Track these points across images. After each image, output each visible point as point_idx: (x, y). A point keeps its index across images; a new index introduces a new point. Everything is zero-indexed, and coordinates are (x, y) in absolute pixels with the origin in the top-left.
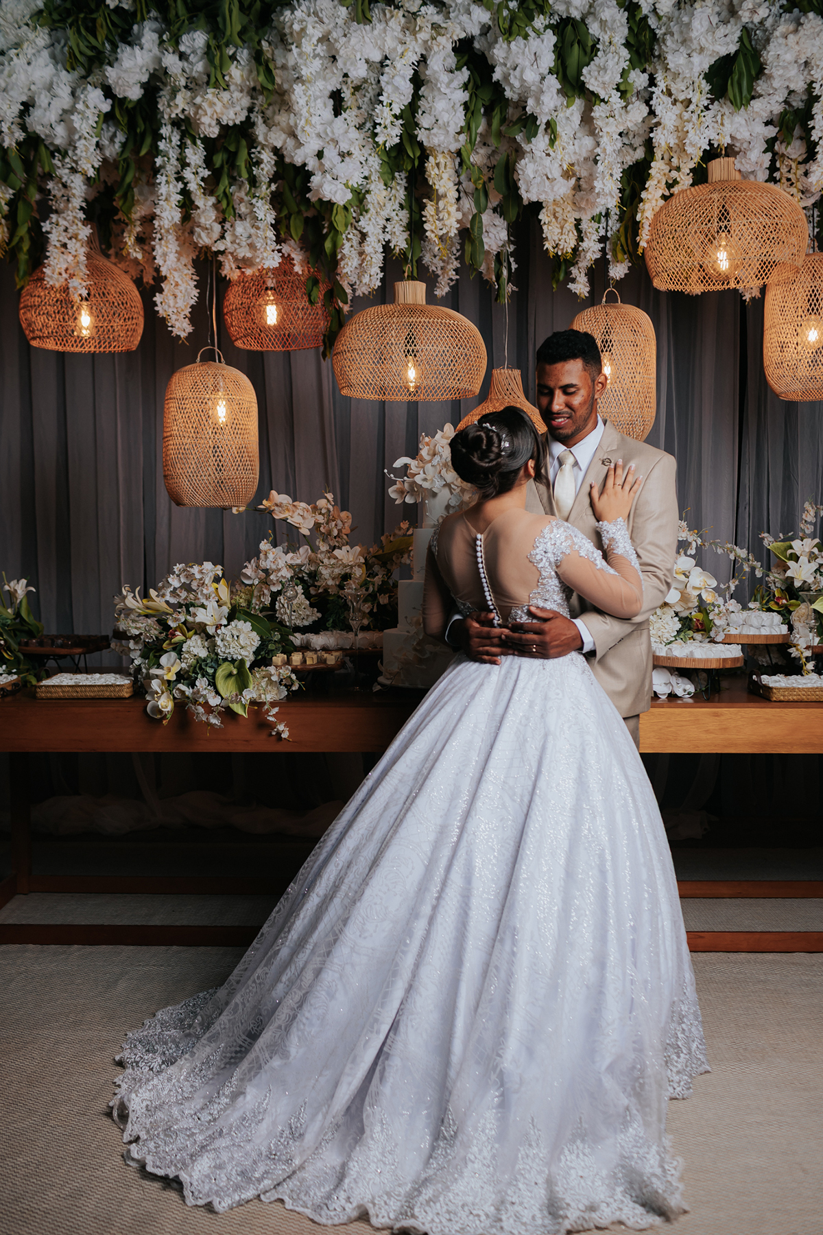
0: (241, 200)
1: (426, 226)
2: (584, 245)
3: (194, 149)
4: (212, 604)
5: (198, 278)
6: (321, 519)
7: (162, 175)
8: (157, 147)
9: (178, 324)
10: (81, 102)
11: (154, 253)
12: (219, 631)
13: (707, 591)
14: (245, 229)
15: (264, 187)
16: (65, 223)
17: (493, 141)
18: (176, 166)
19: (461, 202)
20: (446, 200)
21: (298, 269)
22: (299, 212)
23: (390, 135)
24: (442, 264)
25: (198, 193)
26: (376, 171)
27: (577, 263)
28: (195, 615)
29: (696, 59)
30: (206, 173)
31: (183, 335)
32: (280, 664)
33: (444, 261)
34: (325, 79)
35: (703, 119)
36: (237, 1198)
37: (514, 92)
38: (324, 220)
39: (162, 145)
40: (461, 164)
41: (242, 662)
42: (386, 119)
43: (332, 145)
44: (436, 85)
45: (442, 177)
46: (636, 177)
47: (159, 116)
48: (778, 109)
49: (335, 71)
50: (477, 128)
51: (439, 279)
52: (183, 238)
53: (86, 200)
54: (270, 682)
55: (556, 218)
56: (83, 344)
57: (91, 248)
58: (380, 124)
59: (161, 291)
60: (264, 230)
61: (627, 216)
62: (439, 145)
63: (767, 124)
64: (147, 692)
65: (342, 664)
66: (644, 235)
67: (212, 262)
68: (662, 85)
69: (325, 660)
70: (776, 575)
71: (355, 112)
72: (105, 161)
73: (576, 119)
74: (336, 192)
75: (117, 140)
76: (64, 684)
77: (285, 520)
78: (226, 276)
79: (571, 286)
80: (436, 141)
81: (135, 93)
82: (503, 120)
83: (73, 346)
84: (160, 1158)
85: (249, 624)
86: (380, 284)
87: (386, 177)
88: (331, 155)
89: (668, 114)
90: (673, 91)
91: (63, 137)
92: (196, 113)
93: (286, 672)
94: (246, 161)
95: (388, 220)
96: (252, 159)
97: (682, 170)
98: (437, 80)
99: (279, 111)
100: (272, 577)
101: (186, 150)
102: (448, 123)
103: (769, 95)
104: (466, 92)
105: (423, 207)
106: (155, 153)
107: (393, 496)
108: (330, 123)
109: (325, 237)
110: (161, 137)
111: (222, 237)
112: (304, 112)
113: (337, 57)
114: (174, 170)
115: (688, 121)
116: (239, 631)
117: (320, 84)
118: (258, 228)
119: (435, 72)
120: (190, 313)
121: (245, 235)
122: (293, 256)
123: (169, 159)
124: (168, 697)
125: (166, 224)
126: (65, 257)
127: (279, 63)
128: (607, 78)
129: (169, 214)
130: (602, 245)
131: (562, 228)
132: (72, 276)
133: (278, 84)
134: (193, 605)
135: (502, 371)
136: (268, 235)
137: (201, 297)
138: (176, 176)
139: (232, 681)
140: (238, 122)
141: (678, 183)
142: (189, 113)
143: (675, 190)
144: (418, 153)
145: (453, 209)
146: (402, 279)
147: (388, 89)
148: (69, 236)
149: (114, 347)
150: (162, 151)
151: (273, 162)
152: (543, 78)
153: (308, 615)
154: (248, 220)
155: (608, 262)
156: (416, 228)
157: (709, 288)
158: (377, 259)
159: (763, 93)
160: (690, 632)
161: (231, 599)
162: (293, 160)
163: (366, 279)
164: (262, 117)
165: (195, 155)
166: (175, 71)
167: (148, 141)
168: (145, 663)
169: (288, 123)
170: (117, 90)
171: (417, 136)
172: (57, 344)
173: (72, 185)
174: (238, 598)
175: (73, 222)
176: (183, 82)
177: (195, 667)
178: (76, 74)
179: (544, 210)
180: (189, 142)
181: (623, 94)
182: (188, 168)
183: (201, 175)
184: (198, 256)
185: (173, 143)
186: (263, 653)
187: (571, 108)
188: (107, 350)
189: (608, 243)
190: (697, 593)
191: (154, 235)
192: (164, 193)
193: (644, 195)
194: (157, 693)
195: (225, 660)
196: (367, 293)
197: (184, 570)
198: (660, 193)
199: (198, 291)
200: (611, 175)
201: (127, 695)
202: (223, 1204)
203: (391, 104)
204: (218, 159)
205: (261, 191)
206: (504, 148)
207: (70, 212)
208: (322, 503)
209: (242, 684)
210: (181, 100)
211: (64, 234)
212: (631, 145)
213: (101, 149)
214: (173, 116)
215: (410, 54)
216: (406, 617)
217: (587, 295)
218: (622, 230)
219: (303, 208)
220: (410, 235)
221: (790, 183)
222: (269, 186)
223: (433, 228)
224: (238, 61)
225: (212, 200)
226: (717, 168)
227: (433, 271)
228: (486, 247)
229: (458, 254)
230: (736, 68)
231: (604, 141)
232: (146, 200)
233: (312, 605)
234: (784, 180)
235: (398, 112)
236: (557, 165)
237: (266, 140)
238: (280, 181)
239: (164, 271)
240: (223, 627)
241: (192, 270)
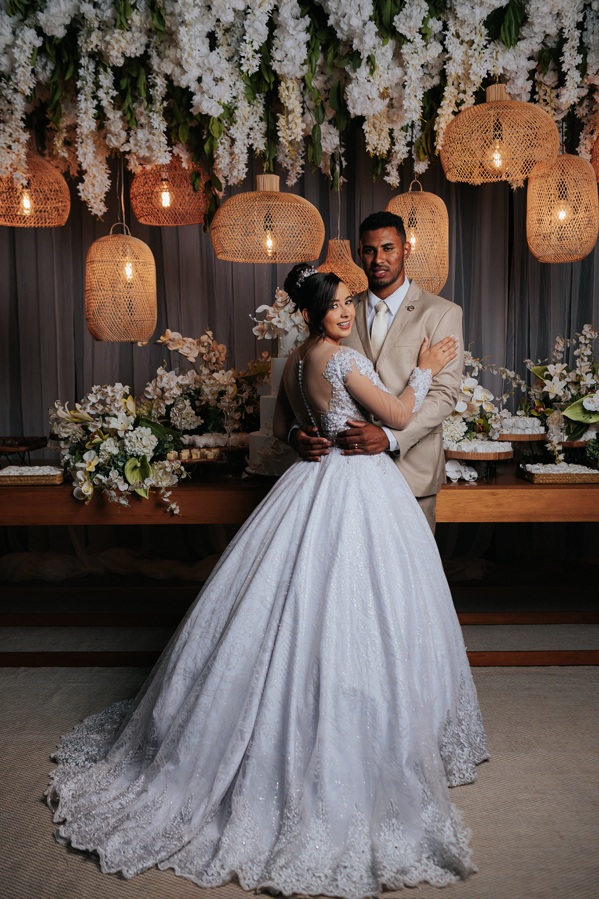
0: (142, 114)
1: (279, 134)
2: (396, 148)
3: (105, 75)
4: (121, 415)
5: (110, 172)
6: (203, 350)
7: (82, 94)
8: (78, 73)
9: (95, 206)
10: (20, 39)
11: (77, 153)
12: (127, 435)
13: (486, 403)
14: (144, 135)
15: (158, 104)
16: (10, 130)
17: (328, 71)
18: (92, 88)
19: (305, 116)
20: (294, 114)
21: (185, 165)
22: (185, 123)
23: (252, 65)
24: (291, 162)
25: (109, 108)
26: (242, 92)
27: (390, 162)
28: (109, 423)
29: (478, 10)
30: (115, 93)
31: (100, 214)
32: (172, 458)
33: (293, 160)
34: (202, 23)
35: (483, 55)
36: (141, 867)
37: (343, 34)
38: (204, 129)
39: (81, 72)
40: (304, 88)
41: (144, 457)
42: (248, 53)
43: (208, 73)
44: (286, 28)
45: (291, 97)
46: (433, 98)
47: (79, 50)
48: (537, 48)
49: (210, 17)
50: (316, 61)
51: (289, 173)
52: (98, 142)
53: (25, 113)
54: (166, 473)
55: (375, 128)
56: (26, 221)
57: (30, 149)
58: (244, 57)
59: (83, 181)
60: (158, 136)
61: (427, 127)
62: (288, 73)
63: (529, 59)
64: (74, 480)
65: (219, 457)
66: (439, 141)
67: (120, 159)
68: (452, 30)
69: (206, 455)
70: (536, 390)
71: (225, 48)
72: (39, 83)
73: (390, 54)
74: (211, 108)
75: (48, 68)
76: (12, 474)
77: (177, 351)
78: (131, 170)
79: (386, 178)
80: (286, 70)
81: (60, 33)
82: (336, 55)
83: (18, 222)
84: (82, 837)
85: (149, 429)
86: (245, 177)
87: (249, 97)
88: (208, 80)
89: (457, 51)
90: (461, 34)
91: (6, 65)
92: (106, 48)
93: (177, 465)
94: (144, 84)
95: (251, 129)
96: (149, 82)
97: (468, 93)
98: (286, 24)
99: (169, 47)
100: (166, 394)
101: (100, 76)
102: (295, 56)
103: (531, 37)
104: (308, 34)
105: (277, 120)
106: (76, 78)
107: (256, 333)
108: (207, 56)
109: (204, 142)
110: (81, 66)
111: (128, 141)
112: (187, 47)
113: (212, 7)
114: (91, 91)
115: (472, 57)
116: (142, 434)
117: (199, 27)
118: (154, 135)
119: (285, 18)
120: (105, 197)
121: (145, 139)
122: (181, 155)
123: (87, 82)
124: (89, 485)
125: (85, 131)
126: (10, 155)
127: (169, 10)
128: (412, 24)
129: (87, 124)
130: (409, 148)
131: (379, 135)
132: (15, 170)
133: (168, 27)
134: (108, 415)
135: (336, 241)
136: (161, 139)
137: (113, 186)
138: (92, 95)
139: (137, 472)
140: (138, 55)
141: (464, 102)
142: (101, 48)
143: (463, 108)
144: (273, 79)
145: (299, 121)
146: (262, 173)
147: (250, 31)
148: (13, 140)
149: (49, 223)
150: (81, 76)
151: (165, 85)
152: (365, 24)
153: (194, 422)
154: (147, 128)
155: (412, 161)
156: (272, 135)
157: (487, 180)
158: (243, 158)
159: (527, 36)
160: (474, 433)
161: (137, 410)
162: (180, 84)
163: (235, 173)
164: (157, 52)
165: (106, 80)
166: (90, 16)
167: (71, 69)
168: (72, 459)
169: (176, 56)
170: (47, 30)
171: (272, 66)
172: (6, 221)
173: (15, 102)
174: (141, 409)
175: (16, 129)
176: (96, 25)
177: (109, 462)
178: (15, 18)
179: (366, 122)
180: (101, 70)
181: (424, 36)
182: (101, 89)
183: (111, 94)
184: (110, 156)
185: (90, 71)
186: (160, 450)
187: (386, 47)
188: (44, 225)
189: (413, 147)
190: (479, 404)
191: (77, 140)
192: (83, 108)
193: (439, 111)
194: (81, 481)
195: (132, 456)
196: (236, 183)
197: (100, 390)
198: (451, 110)
199: (111, 181)
200: (416, 96)
201: (59, 483)
202: (130, 872)
203: (252, 42)
204: (124, 83)
205: (156, 107)
206: (336, 76)
207: (13, 122)
208: (204, 338)
209: (145, 475)
210: (95, 38)
211: (9, 138)
212: (430, 74)
213: (35, 75)
214: (89, 50)
215: (266, 4)
216: (266, 424)
217: (398, 185)
218: (423, 137)
219: (188, 120)
220: (268, 140)
221: (546, 103)
222: (162, 103)
223: (284, 135)
224: (138, 9)
225: (119, 113)
226: (493, 92)
227: (285, 167)
228: (324, 150)
229: (303, 155)
230: (506, 17)
231: (410, 71)
232: (70, 113)
233: (197, 414)
234: (541, 101)
235: (257, 48)
236: (375, 89)
237: (160, 69)
238: (171, 100)
239: (84, 167)
240: (130, 432)
241: (106, 166)
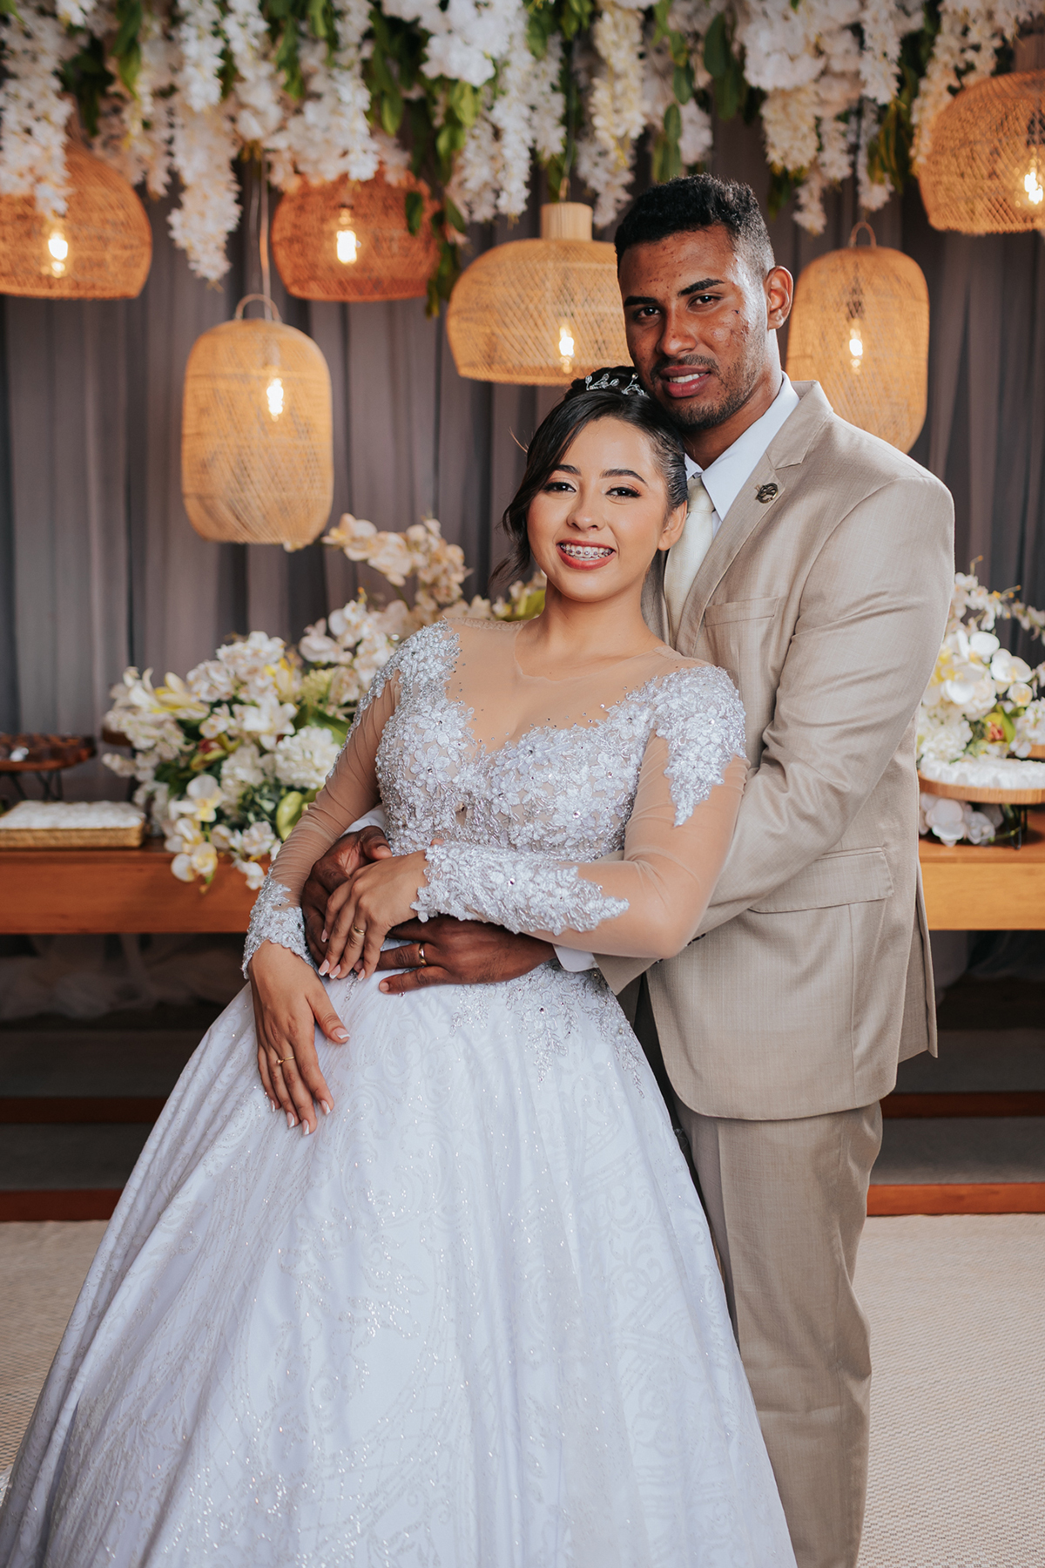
0: (316, 70)
1: (597, 120)
2: (827, 156)
4: (269, 701)
5: (239, 189)
6: (419, 560)
7: (188, 26)
9: (205, 259)
11: (173, 148)
12: (281, 745)
13: (1016, 687)
14: (321, 116)
15: (352, 51)
16: (29, 95)
18: (212, 13)
19: (648, 84)
20: (626, 81)
21: (390, 179)
22: (396, 91)
24: (606, 177)
25: (247, 57)
26: (522, 32)
28: (242, 719)
30: (262, 25)
31: (213, 276)
38: (436, 105)
40: (650, 28)
45: (619, 44)
51: (602, 199)
52: (221, 127)
53: (62, 60)
55: (787, 115)
56: (53, 285)
57: (71, 137)
59: (179, 206)
60: (351, 120)
64: (169, 840)
66: (922, 145)
67: (259, 164)
74: (467, 65)
77: (364, 561)
78: (278, 185)
79: (796, 216)
83: (37, 287)
85: (326, 732)
86: (523, 208)
87: (535, 42)
94: (324, 8)
95: (534, 108)
97: (983, 50)
105: (590, 90)
109: (436, 133)
111: (282, 128)
116: (312, 743)
118: (342, 116)
120: (226, 242)
122: (387, 158)
124: (207, 851)
125: (198, 103)
126: (30, 149)
129: (202, 88)
130: (852, 157)
131: (795, 129)
132: (39, 180)
134: (241, 703)
136: (357, 126)
137: (243, 220)
141: (973, 69)
145: (636, 95)
146: (554, 200)
148: (34, 115)
149: (103, 291)
151: (366, 14)
154: (327, 102)
155: (858, 183)
156: (577, 122)
158: (520, 169)
160: (984, 745)
162: (400, 11)
163: (502, 200)
168: (161, 791)
172: (11, 283)
175: (42, 94)
177: (244, 801)
179: (769, 103)
182: (231, 16)
183: (253, 28)
184: (240, 156)
189: (860, 154)
190: (998, 689)
192: (193, 55)
194: (190, 842)
195: (292, 789)
198: (946, 82)
199: (239, 208)
200: (885, 53)
201: (135, 844)
205: (346, 57)
207: (35, 78)
208: (418, 533)
211: (28, 112)
218: (882, 137)
219: (407, 86)
220: (567, 132)
222: (359, 47)
223: (608, 123)
225: (267, 68)
227: (593, 187)
228: (681, 155)
232: (158, 62)
236: (799, 35)
238: (375, 42)
239: (186, 178)
240: (287, 739)
241: (230, 176)
